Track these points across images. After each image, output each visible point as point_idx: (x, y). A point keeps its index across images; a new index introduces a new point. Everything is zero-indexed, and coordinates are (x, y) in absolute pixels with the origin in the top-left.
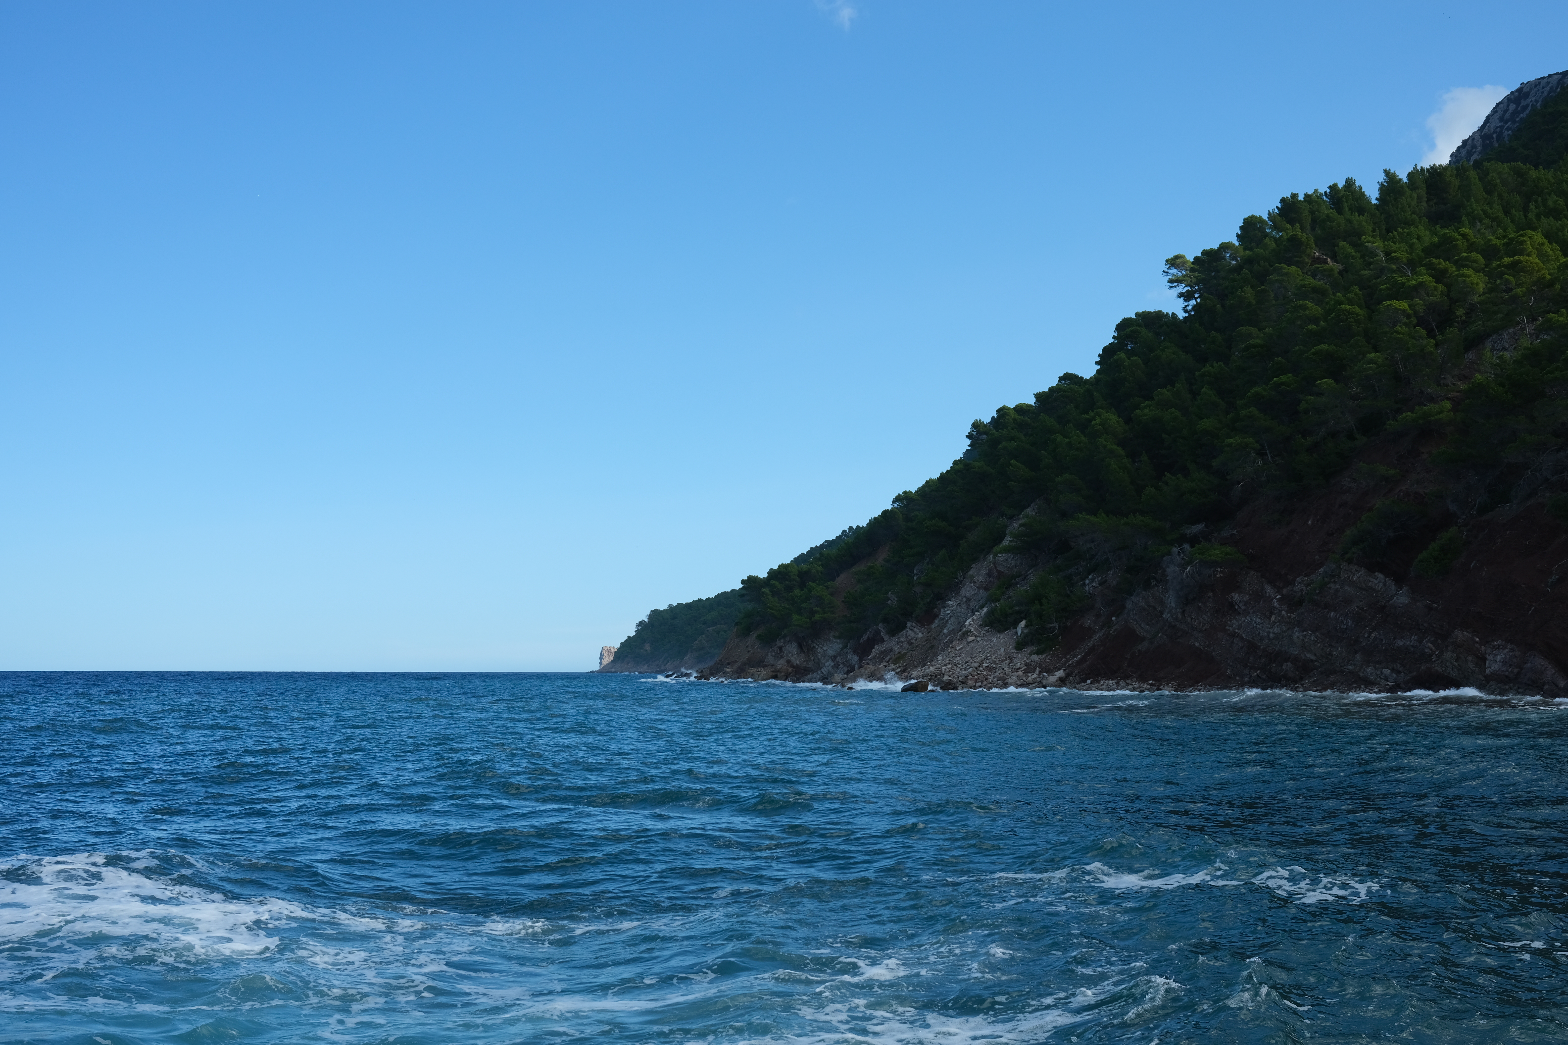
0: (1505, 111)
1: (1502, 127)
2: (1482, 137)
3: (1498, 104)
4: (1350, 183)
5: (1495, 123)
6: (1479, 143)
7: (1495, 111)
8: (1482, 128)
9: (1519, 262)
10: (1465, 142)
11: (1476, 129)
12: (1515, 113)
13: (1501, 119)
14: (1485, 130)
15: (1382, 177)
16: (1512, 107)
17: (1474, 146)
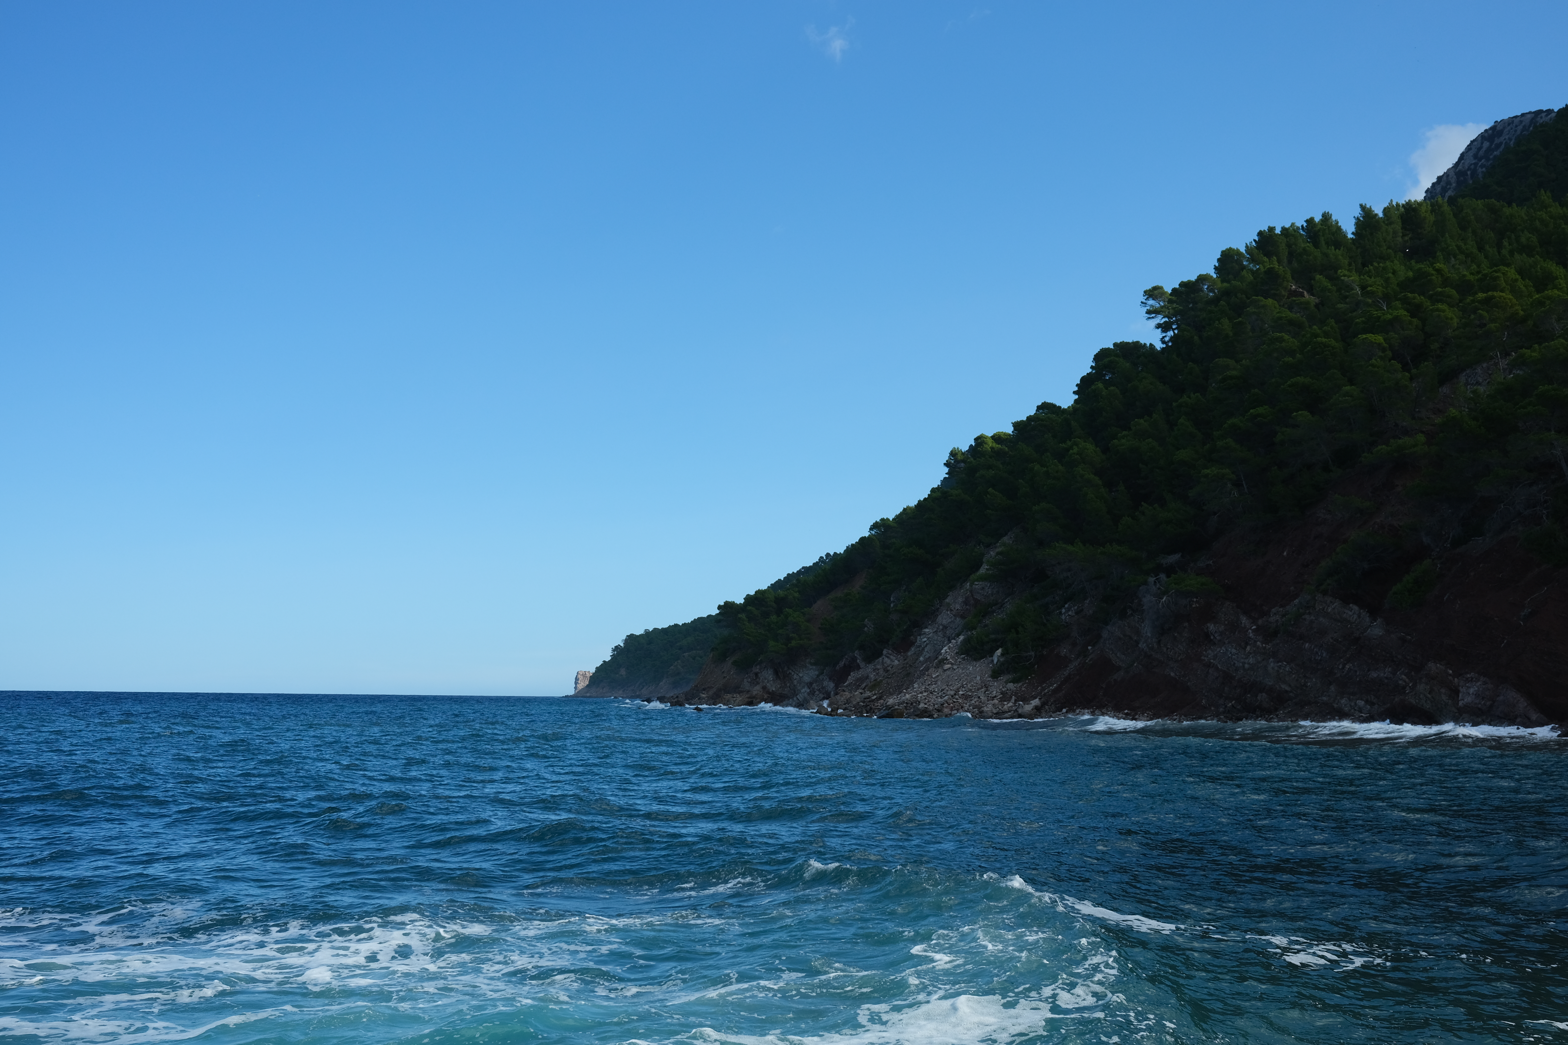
0: (1479, 149)
1: (1475, 164)
2: (1456, 174)
3: (1472, 142)
4: (1326, 217)
5: (1470, 160)
6: (1453, 180)
7: (1469, 148)
8: (1456, 165)
9: (1493, 297)
10: (1439, 179)
11: (1451, 166)
12: (1489, 150)
13: (1475, 156)
14: (1460, 167)
15: (1358, 212)
16: (1486, 144)
17: (1449, 183)
